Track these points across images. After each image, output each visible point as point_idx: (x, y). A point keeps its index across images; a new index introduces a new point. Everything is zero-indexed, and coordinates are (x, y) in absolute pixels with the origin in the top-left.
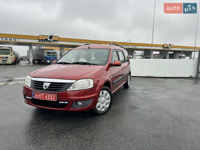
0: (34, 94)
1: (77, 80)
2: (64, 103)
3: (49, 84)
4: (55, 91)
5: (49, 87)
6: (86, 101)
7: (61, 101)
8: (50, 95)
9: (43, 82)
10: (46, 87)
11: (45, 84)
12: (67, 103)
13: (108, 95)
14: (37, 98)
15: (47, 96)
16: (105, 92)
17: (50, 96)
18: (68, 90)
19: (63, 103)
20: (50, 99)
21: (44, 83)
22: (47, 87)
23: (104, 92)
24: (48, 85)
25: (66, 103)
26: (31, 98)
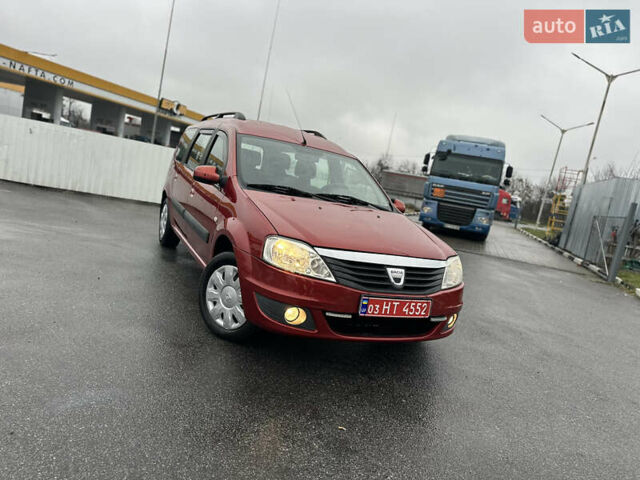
5: (406, 281)
8: (416, 303)
10: (398, 280)
14: (376, 314)
15: (409, 306)
17: (415, 306)
18: (443, 287)
20: (414, 314)
22: (402, 283)
24: (402, 274)
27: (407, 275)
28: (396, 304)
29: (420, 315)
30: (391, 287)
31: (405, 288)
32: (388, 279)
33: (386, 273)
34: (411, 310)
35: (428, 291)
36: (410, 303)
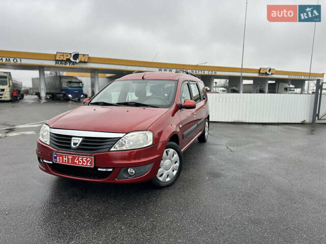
0: (55, 156)
1: (127, 133)
2: (107, 170)
3: (81, 139)
4: (91, 152)
6: (142, 167)
7: (100, 168)
9: (71, 137)
11: (74, 140)
12: (111, 170)
13: (176, 156)
16: (171, 151)
19: (104, 170)
21: (73, 138)
22: (77, 145)
23: (169, 151)
25: (109, 170)
26: (51, 163)
27: (83, 141)
28: (70, 157)
29: (86, 165)
30: (70, 148)
31: (78, 149)
32: (70, 144)
33: (70, 140)
34: (80, 162)
35: (94, 152)
36: (79, 157)
